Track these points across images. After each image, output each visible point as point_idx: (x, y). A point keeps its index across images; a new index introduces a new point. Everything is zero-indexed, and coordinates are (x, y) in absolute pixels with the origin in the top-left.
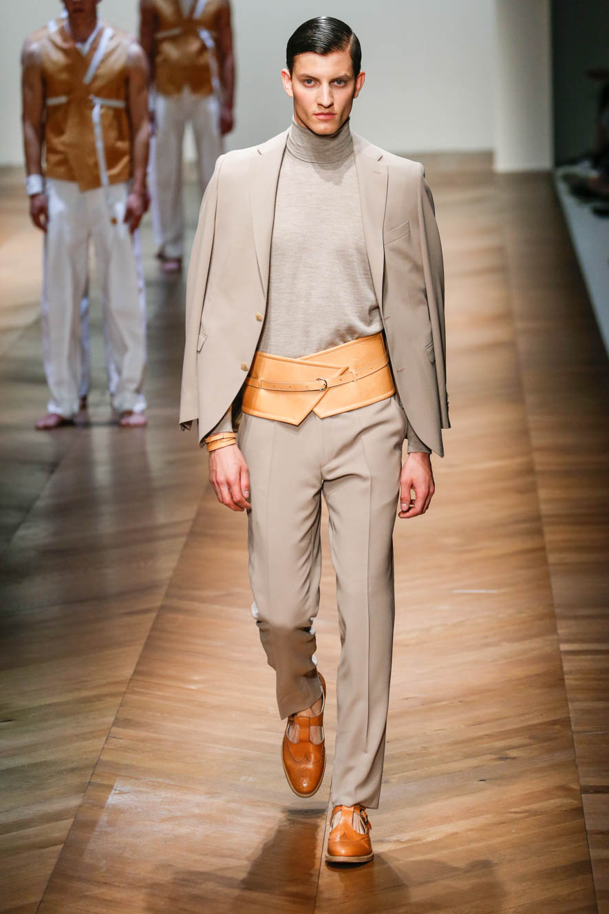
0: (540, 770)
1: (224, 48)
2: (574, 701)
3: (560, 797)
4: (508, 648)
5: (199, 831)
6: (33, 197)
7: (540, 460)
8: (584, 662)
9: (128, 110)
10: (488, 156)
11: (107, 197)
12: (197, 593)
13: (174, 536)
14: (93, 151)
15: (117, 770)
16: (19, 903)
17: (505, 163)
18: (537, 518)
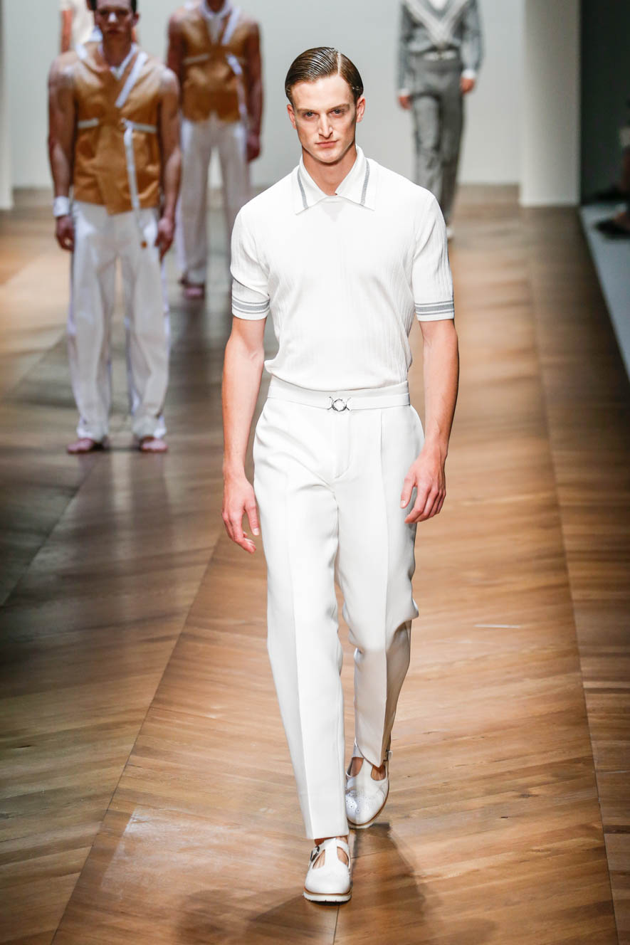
0: (562, 808)
1: (252, 76)
2: (597, 739)
3: (582, 836)
4: (531, 684)
5: (218, 863)
6: (59, 218)
7: (565, 496)
8: (607, 701)
9: (159, 135)
10: (514, 190)
11: (137, 221)
12: (218, 621)
13: (196, 563)
14: (125, 175)
15: (135, 798)
16: (36, 930)
17: (531, 197)
18: (561, 554)
